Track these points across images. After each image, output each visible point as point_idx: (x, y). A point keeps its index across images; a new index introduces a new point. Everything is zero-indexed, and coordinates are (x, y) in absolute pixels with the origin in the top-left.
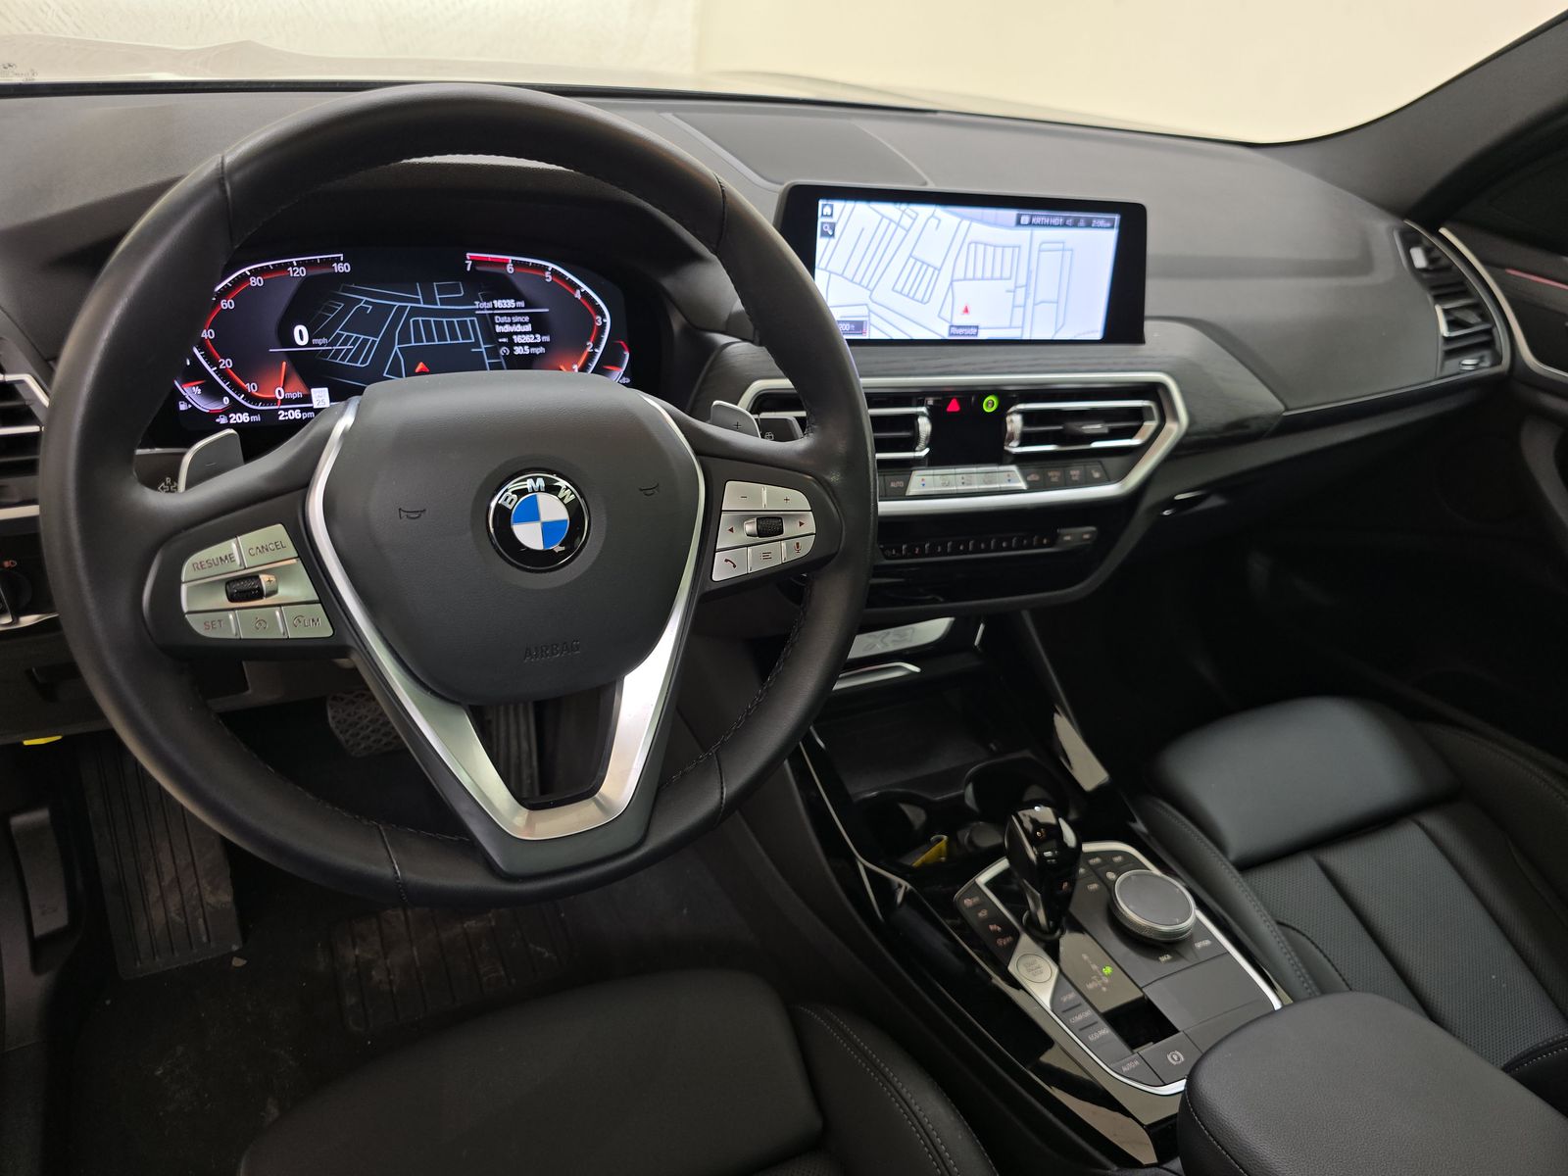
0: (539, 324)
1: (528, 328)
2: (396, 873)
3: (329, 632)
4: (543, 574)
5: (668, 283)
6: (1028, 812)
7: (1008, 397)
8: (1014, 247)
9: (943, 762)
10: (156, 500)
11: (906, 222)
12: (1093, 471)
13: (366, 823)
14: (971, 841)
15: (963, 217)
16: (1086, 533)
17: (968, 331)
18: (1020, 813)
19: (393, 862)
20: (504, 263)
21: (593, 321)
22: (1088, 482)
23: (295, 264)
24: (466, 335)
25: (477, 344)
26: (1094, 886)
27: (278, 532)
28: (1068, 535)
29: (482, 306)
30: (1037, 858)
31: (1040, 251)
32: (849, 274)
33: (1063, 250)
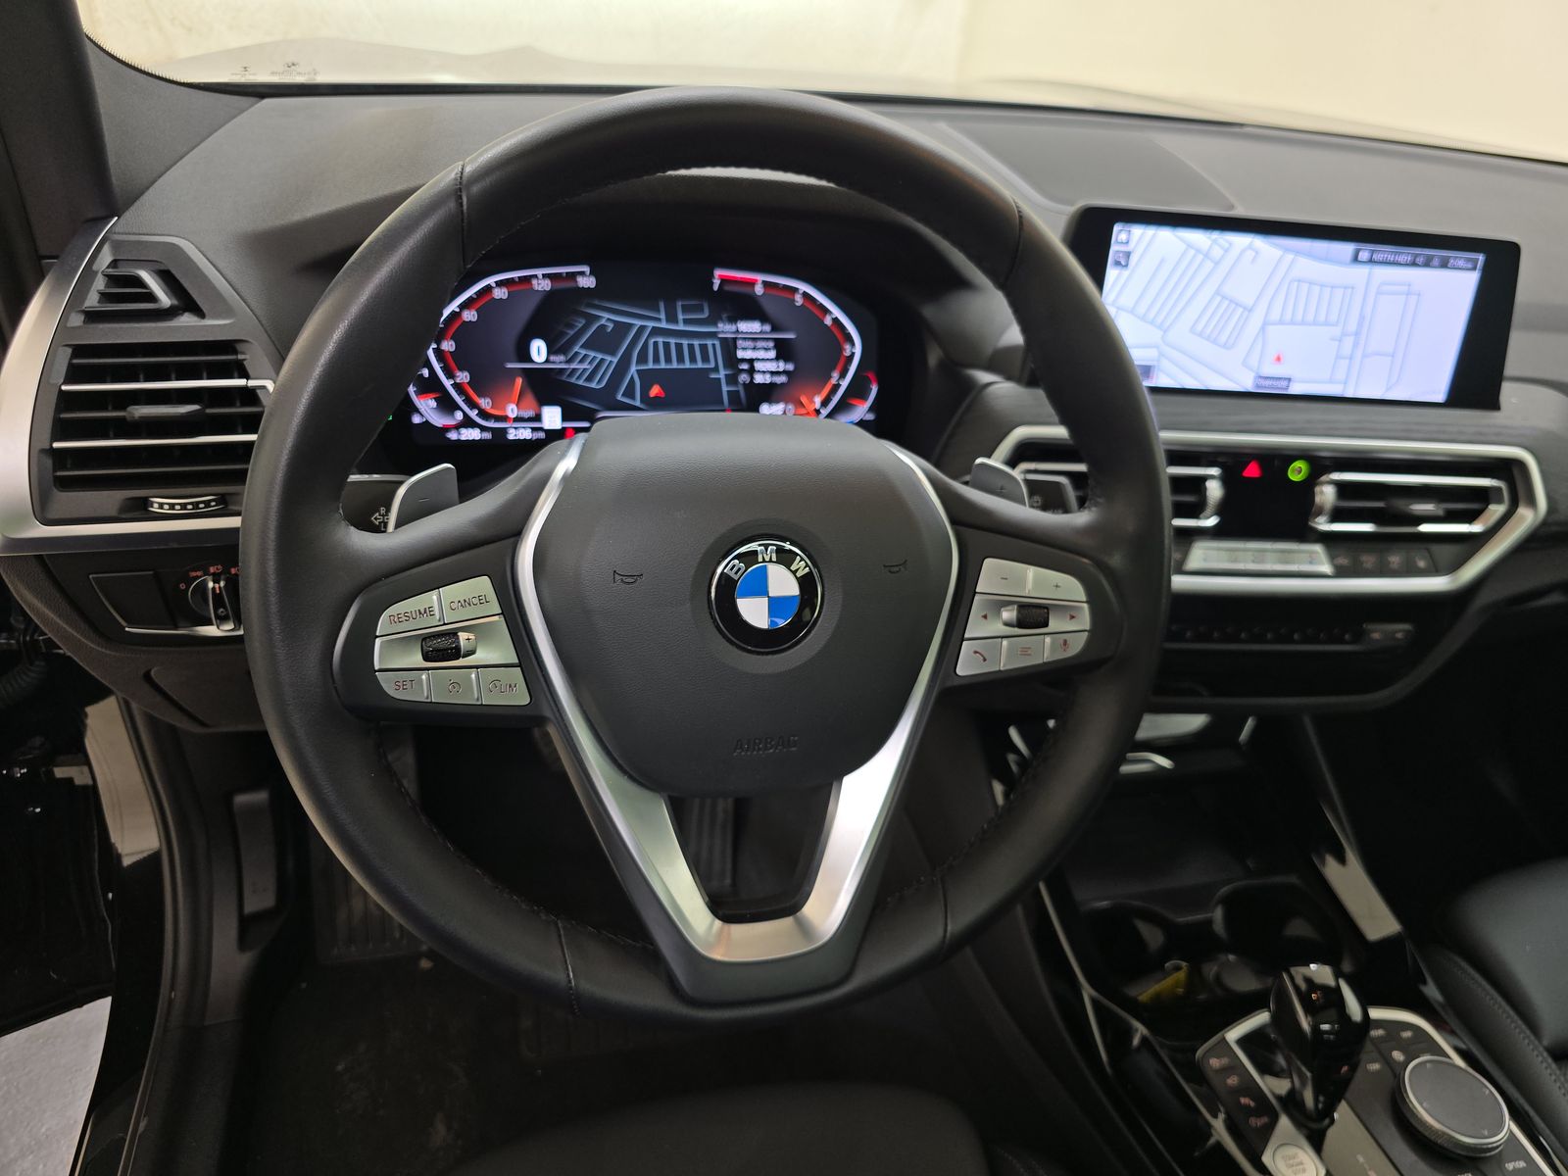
0: (783, 350)
1: (772, 354)
2: (570, 981)
3: (525, 700)
4: (765, 657)
5: (929, 312)
6: (1302, 970)
7: (1321, 464)
8: (1345, 288)
9: (1192, 874)
10: (362, 541)
11: (1217, 252)
12: (1417, 559)
13: (544, 918)
14: (1218, 979)
15: (1287, 250)
16: (1400, 631)
17: (1275, 383)
18: (1293, 970)
19: (568, 970)
20: (752, 283)
21: (841, 350)
22: (1410, 571)
23: (541, 277)
24: (706, 359)
25: (716, 369)
26: (1375, 1067)
27: (483, 585)
28: (1376, 632)
29: (725, 329)
30: (1312, 1029)
31: (1379, 293)
32: (1141, 310)
33: (1408, 294)
